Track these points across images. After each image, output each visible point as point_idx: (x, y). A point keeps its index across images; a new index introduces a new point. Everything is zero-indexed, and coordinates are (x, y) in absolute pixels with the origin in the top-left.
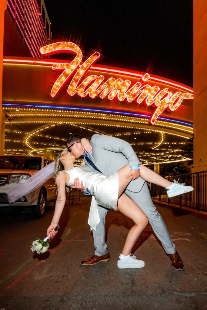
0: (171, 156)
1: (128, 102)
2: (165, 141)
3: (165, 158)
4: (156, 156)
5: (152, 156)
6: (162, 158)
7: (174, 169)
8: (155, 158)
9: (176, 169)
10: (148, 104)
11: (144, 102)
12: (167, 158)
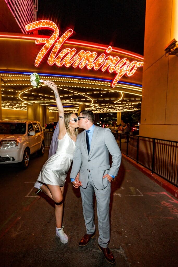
0: (130, 107)
1: (94, 70)
2: (124, 97)
3: (126, 108)
4: (119, 107)
5: (115, 107)
6: (123, 108)
7: (132, 116)
8: (118, 108)
9: (133, 116)
10: (111, 71)
11: (107, 70)
12: (127, 108)
